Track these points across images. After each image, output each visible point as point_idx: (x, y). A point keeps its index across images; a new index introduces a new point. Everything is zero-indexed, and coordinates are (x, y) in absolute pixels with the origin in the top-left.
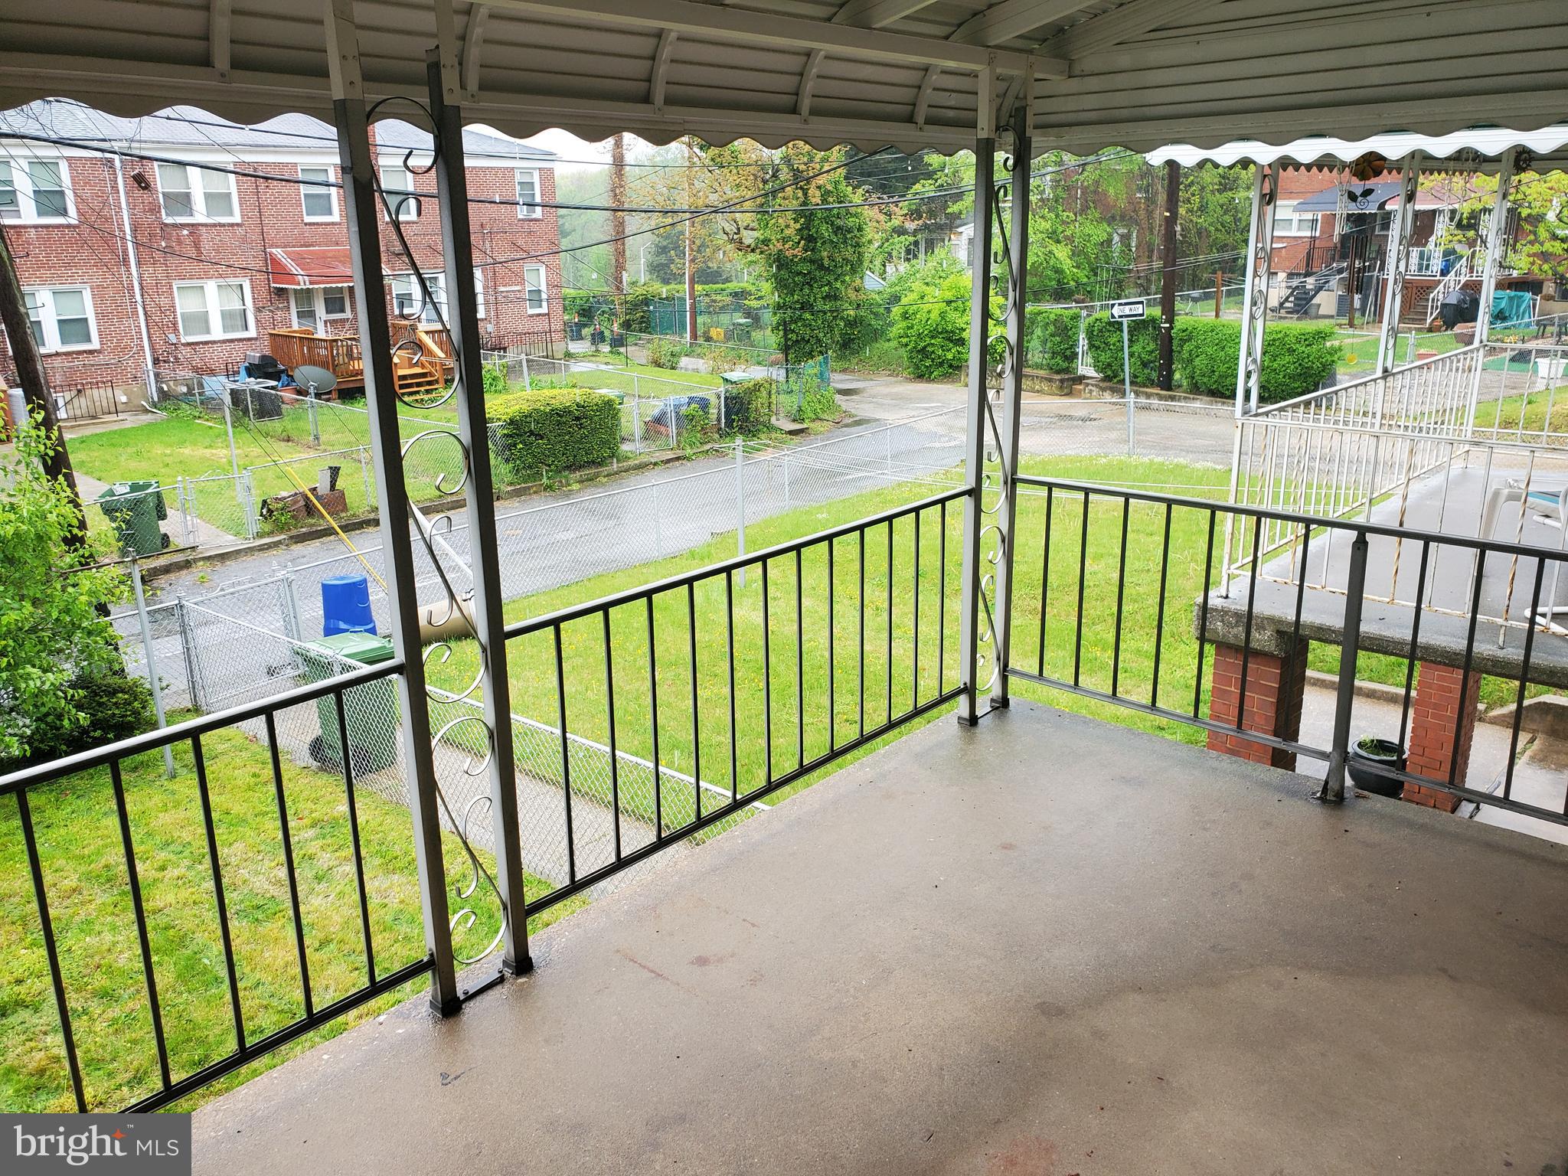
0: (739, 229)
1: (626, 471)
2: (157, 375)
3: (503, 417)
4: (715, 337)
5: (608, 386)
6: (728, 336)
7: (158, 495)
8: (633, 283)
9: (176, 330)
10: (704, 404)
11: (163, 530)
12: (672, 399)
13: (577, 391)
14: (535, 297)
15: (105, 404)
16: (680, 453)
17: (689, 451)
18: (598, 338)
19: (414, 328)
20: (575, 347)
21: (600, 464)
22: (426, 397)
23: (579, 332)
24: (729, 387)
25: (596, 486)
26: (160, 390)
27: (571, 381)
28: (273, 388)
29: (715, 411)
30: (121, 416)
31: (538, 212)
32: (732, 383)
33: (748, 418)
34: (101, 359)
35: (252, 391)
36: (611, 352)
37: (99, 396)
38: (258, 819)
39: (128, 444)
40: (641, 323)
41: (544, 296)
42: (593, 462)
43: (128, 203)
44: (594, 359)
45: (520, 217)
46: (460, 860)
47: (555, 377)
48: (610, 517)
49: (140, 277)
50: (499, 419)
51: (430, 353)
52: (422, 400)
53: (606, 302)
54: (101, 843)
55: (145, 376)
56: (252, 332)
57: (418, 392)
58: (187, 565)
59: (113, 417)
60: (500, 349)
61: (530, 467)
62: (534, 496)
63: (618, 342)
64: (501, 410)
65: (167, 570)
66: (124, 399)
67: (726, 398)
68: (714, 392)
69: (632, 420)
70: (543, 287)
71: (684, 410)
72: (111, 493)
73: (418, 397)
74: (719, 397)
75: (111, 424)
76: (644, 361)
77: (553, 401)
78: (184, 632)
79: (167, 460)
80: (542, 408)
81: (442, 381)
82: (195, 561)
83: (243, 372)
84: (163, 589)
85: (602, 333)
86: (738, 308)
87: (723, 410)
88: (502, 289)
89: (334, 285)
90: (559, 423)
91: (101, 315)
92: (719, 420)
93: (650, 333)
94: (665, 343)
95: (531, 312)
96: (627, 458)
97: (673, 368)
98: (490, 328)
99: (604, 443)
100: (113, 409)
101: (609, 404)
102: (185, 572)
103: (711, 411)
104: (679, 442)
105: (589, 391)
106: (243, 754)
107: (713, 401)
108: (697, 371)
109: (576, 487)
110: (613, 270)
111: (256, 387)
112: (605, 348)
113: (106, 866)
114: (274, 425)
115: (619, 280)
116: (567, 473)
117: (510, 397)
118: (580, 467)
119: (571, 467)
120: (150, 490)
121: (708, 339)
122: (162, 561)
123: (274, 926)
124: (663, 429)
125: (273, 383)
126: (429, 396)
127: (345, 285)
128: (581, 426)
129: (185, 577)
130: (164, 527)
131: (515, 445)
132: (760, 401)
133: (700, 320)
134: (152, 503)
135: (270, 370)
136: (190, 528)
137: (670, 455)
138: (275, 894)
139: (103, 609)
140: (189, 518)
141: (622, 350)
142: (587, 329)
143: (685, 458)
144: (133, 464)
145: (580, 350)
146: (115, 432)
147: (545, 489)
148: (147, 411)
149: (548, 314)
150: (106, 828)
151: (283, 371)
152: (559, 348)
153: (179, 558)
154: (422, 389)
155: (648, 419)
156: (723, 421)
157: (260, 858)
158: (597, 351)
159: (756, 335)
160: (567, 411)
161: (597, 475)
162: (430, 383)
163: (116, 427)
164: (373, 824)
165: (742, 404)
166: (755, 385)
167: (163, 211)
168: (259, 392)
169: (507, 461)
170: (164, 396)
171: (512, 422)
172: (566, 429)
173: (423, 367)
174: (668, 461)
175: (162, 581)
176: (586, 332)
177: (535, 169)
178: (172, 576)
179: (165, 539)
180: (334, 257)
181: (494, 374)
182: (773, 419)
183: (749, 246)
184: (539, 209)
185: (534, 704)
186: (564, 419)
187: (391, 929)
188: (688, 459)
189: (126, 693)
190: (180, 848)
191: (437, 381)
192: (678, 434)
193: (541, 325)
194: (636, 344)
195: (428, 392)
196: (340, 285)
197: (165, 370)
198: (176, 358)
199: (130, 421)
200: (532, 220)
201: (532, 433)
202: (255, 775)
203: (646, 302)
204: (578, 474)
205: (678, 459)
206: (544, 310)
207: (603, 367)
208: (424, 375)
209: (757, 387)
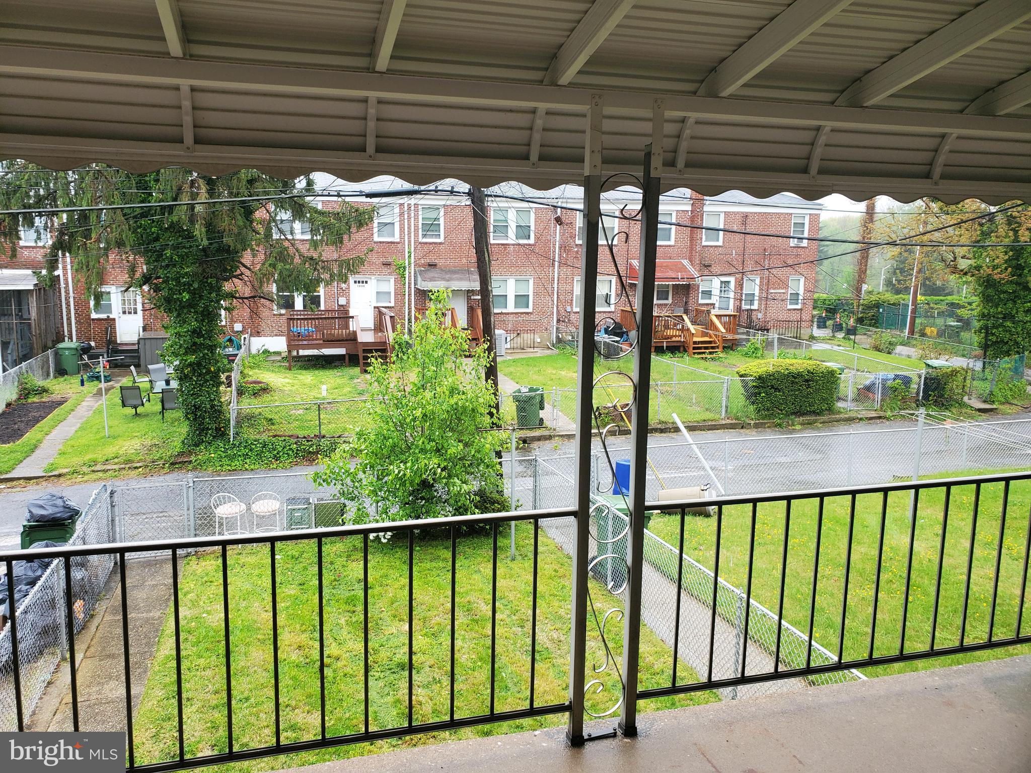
0: (955, 258)
1: (838, 421)
2: (557, 329)
3: (755, 374)
4: (929, 334)
5: (836, 361)
6: (940, 334)
7: (542, 396)
8: (870, 292)
9: (571, 304)
10: (907, 381)
11: (541, 416)
12: (881, 375)
13: (811, 362)
14: (795, 297)
15: (529, 342)
16: (882, 414)
17: (889, 414)
18: (838, 328)
19: (709, 312)
20: (817, 332)
21: (818, 414)
22: (709, 356)
23: (825, 322)
24: (930, 370)
25: (813, 429)
26: (558, 337)
27: (808, 354)
28: (617, 342)
29: (916, 386)
30: (536, 350)
31: (805, 243)
32: (933, 368)
33: (943, 395)
34: (532, 317)
35: (605, 342)
36: (844, 338)
37: (527, 337)
38: (551, 598)
39: (535, 366)
40: (872, 320)
41: (801, 297)
42: (814, 412)
43: (560, 233)
44: (830, 341)
45: (792, 245)
46: (662, 660)
47: (797, 352)
48: (819, 452)
49: (559, 274)
50: (751, 375)
51: (716, 329)
52: (706, 358)
53: (847, 304)
54: (470, 587)
55: (551, 329)
56: (612, 308)
57: (704, 353)
58: (550, 438)
59: (532, 350)
60: (765, 330)
61: (768, 410)
62: (767, 430)
63: (852, 332)
64: (754, 369)
65: (539, 439)
66: (539, 340)
67: (926, 378)
68: (916, 372)
69: (848, 385)
70: (801, 292)
71: (889, 383)
72: (519, 391)
73: (704, 356)
74: (920, 377)
75: (530, 353)
76: (868, 347)
77: (791, 367)
78: (535, 476)
79: (553, 377)
80: (782, 371)
81: (721, 347)
82: (555, 436)
83: (603, 331)
84: (535, 449)
85: (841, 324)
86: (952, 315)
87: (922, 387)
88: (772, 291)
89: (664, 283)
90: (793, 382)
91: (536, 294)
92: (918, 393)
93: (877, 327)
94: (887, 335)
95: (790, 307)
96: (839, 413)
97: (889, 353)
98: (760, 316)
99: (824, 400)
100: (532, 346)
101: (832, 373)
102: (547, 442)
103: (912, 386)
104: (882, 406)
105: (818, 363)
106: (552, 556)
107: (915, 379)
108: (909, 357)
109: (798, 427)
110: (855, 282)
111: (607, 340)
112: (840, 335)
113: (469, 602)
114: (614, 364)
115: (859, 290)
116: (793, 417)
117: (762, 361)
118: (803, 414)
119: (799, 413)
120: (538, 392)
121: (923, 334)
122: (537, 433)
123: (544, 666)
124: (871, 395)
125: (618, 339)
126: (711, 356)
127: (671, 283)
128: (809, 386)
129: (547, 445)
130: (542, 414)
131: (760, 394)
132: (954, 385)
133: (918, 321)
134: (538, 399)
135: (618, 331)
136: (555, 417)
137: (874, 414)
138: (549, 647)
139: (499, 454)
140: (555, 411)
141: (852, 337)
142: (830, 321)
143: (885, 418)
144: (535, 377)
145: (821, 335)
146: (531, 358)
147: (776, 426)
148: (549, 348)
149: (801, 310)
150: (475, 579)
151: (624, 333)
152: (806, 333)
153: (546, 433)
154: (707, 351)
155: (860, 387)
156: (921, 394)
157: (546, 622)
158: (834, 336)
159: (965, 335)
160: (799, 375)
161: (815, 421)
162: (713, 348)
163: (532, 355)
164: (615, 620)
165: (939, 383)
166: (953, 371)
167: (577, 237)
168: (609, 343)
169: (753, 403)
170: (559, 340)
171: (760, 378)
172: (797, 387)
173: (711, 337)
174: (871, 418)
175: (535, 445)
176: (830, 323)
177: (807, 214)
178: (541, 443)
179: (542, 420)
180: (667, 266)
181: (756, 346)
182: (966, 399)
183: (962, 271)
184: (805, 241)
185: (734, 570)
186: (797, 380)
187: (609, 691)
188: (888, 419)
189: (499, 504)
190: (507, 603)
191: (718, 347)
192: (882, 400)
193: (795, 316)
194: (865, 334)
195: (711, 353)
196: (667, 283)
197: (562, 326)
198: (569, 320)
199: (540, 353)
200: (799, 247)
201: (772, 387)
202: (556, 571)
203: (877, 305)
204: (801, 418)
205: (880, 418)
206: (799, 307)
207: (836, 348)
208: (710, 342)
209: (954, 373)
